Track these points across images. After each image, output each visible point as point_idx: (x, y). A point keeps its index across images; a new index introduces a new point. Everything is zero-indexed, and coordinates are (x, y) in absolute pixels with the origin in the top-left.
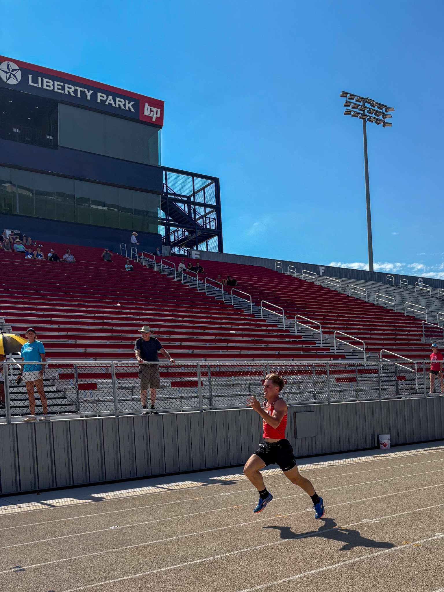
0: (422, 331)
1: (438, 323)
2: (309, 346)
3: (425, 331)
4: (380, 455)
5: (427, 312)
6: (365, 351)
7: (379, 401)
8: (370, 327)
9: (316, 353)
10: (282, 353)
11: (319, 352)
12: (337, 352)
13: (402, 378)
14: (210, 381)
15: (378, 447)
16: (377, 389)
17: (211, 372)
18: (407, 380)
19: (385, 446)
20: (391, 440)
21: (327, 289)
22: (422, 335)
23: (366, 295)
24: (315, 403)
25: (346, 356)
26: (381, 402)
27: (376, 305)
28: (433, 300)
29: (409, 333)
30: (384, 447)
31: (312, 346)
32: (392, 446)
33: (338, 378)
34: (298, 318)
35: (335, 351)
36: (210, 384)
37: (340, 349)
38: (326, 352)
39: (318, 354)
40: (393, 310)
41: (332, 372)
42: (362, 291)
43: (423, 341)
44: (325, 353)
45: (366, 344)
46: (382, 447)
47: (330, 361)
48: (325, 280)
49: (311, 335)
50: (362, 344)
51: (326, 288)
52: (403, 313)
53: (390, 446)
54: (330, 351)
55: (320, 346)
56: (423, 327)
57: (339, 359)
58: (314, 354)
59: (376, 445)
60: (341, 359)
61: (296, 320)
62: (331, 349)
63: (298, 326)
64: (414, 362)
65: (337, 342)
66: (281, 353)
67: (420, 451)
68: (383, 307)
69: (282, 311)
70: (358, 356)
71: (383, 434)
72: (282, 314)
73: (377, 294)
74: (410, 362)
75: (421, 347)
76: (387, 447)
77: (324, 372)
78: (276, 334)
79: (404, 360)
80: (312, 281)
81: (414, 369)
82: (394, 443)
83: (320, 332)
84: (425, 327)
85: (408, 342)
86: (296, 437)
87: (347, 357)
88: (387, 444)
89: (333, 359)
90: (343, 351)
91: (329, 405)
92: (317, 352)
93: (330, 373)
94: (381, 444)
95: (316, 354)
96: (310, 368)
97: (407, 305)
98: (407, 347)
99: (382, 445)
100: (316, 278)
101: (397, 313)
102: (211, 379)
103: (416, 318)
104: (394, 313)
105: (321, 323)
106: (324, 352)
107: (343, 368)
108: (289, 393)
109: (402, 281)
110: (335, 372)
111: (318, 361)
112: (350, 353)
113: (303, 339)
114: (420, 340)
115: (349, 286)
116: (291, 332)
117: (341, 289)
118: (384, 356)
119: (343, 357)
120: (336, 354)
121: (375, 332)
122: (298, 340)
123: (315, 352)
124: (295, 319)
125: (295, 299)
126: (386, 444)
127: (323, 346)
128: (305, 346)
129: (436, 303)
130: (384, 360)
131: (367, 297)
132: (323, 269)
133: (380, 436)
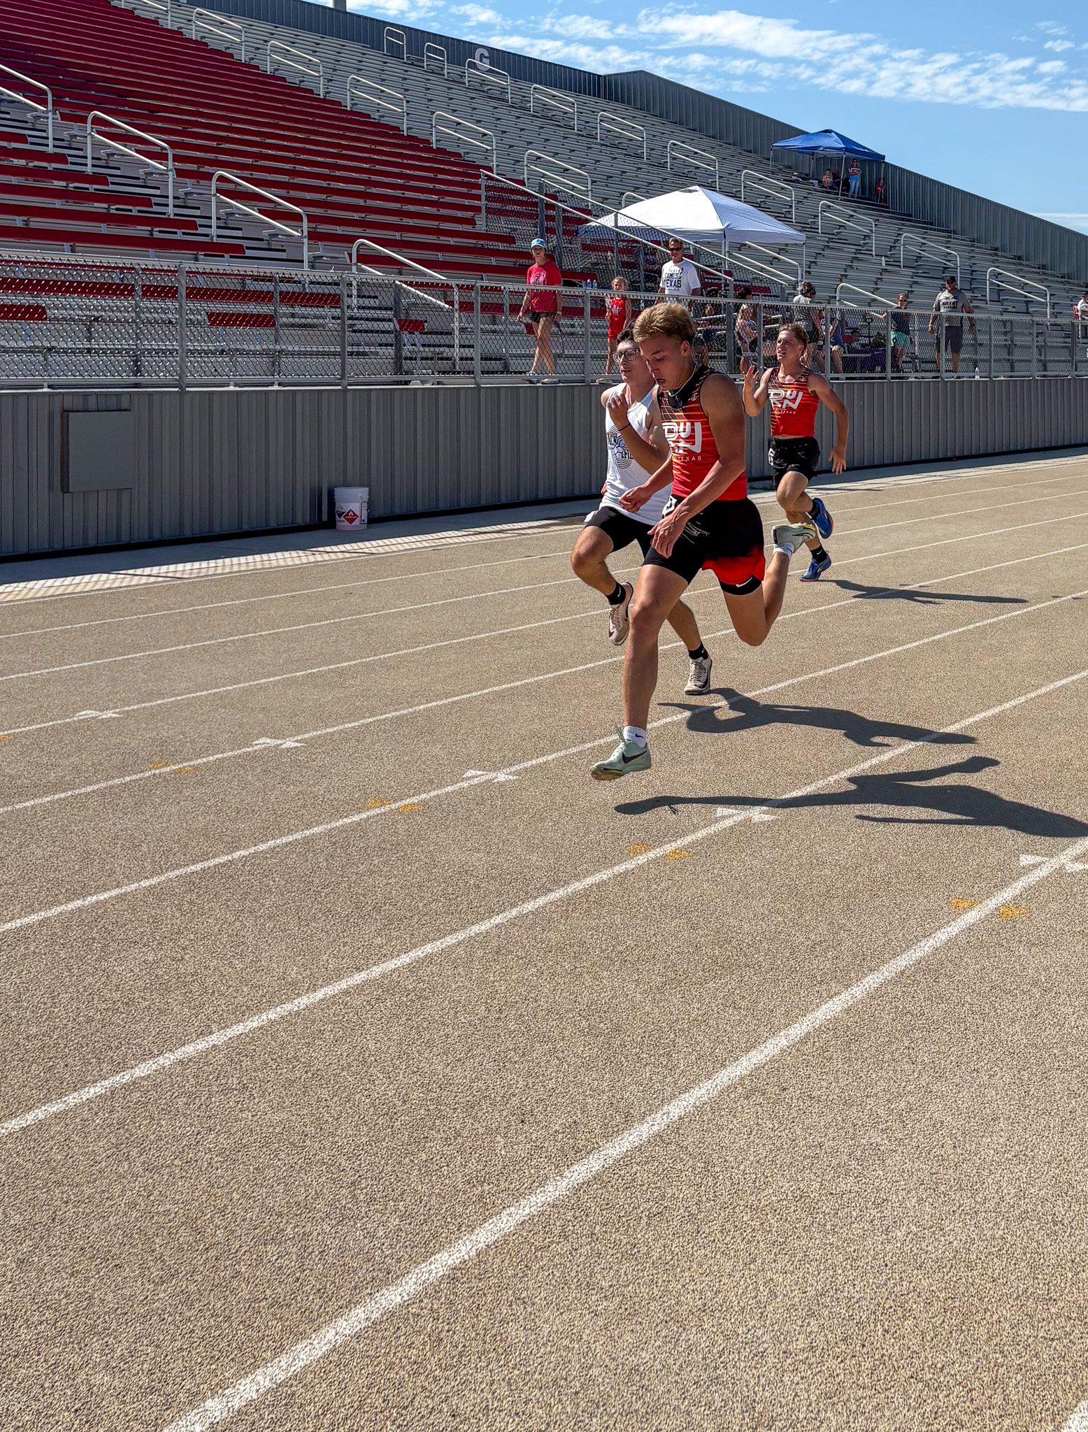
0: (478, 198)
1: (526, 181)
2: (131, 211)
3: (487, 198)
4: (333, 547)
5: (497, 146)
6: (306, 241)
7: (339, 388)
8: (326, 171)
9: (151, 231)
10: (37, 223)
11: (160, 232)
12: (219, 236)
13: (416, 326)
15: (331, 524)
16: (334, 354)
18: (426, 333)
19: (351, 521)
20: (370, 504)
21: (201, 45)
22: (477, 209)
23: (319, 77)
24: (136, 385)
25: (248, 248)
26: (345, 391)
27: (349, 109)
28: (517, 114)
29: (441, 200)
30: (347, 523)
31: (139, 211)
32: (373, 520)
33: (212, 314)
34: (97, 121)
35: (214, 231)
37: (230, 226)
38: (184, 233)
39: (157, 235)
40: (398, 129)
41: (195, 294)
42: (309, 64)
43: (481, 225)
44: (179, 235)
45: (311, 218)
46: (342, 523)
47: (196, 259)
48: (193, 18)
49: (138, 178)
50: (297, 217)
51: (196, 42)
52: (428, 142)
53: (366, 521)
54: (197, 229)
55: (164, 214)
56: (483, 187)
57: (223, 256)
58: (146, 234)
59: (325, 518)
60: (231, 257)
61: (92, 128)
62: (201, 226)
63: (96, 145)
64: (453, 283)
65: (221, 204)
66: (32, 225)
67: (452, 538)
68: (368, 116)
69: (46, 94)
70: (284, 251)
71: (347, 484)
72: (43, 102)
73: (353, 78)
74: (438, 282)
75: (475, 241)
76: (357, 522)
77: (170, 293)
78: (22, 162)
79: (425, 274)
80: (152, 16)
81: (451, 303)
82: (380, 512)
83: (167, 170)
84: (488, 188)
85: (437, 223)
86: (65, 488)
87: (248, 253)
88: (358, 514)
89: (205, 255)
90: (239, 233)
91: (182, 393)
92: (155, 229)
93: (188, 296)
94: (340, 516)
95: (151, 234)
96: (129, 279)
97: (440, 118)
98: (435, 237)
99: (342, 518)
100: (167, 7)
101: (409, 138)
103: (466, 159)
104: (402, 137)
105: (173, 145)
106: (176, 233)
107: (234, 285)
108: (50, 349)
109: (430, 49)
110: (205, 294)
111: (156, 257)
112: (262, 240)
113: (111, 187)
114: (471, 222)
115: (269, 44)
116: (72, 163)
117: (243, 49)
118: (364, 259)
119: (236, 251)
120: (215, 240)
121: (342, 186)
122: (95, 190)
123: (149, 228)
124: (89, 125)
125: (92, 64)
126: (355, 515)
127: (175, 215)
128: (117, 209)
129: (525, 122)
130: (364, 271)
131: (321, 82)
133: (337, 490)
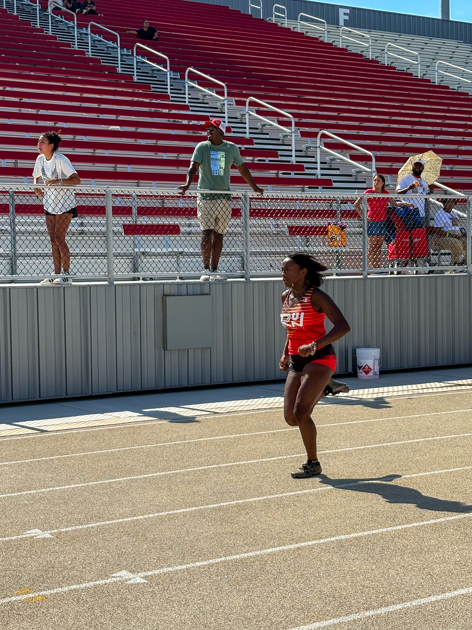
2: (264, 161)
7: (361, 277)
8: (409, 127)
9: (277, 174)
11: (283, 174)
12: (322, 175)
14: (13, 224)
15: (354, 375)
17: (16, 205)
19: (367, 372)
20: (383, 360)
21: (344, 51)
23: (418, 64)
25: (334, 182)
26: (365, 279)
27: (435, 84)
30: (364, 374)
31: (270, 161)
32: (383, 372)
33: (292, 227)
34: (252, 104)
35: (319, 172)
36: (14, 229)
37: (333, 167)
38: (295, 174)
39: (281, 176)
42: (411, 56)
44: (293, 175)
46: (361, 374)
47: (303, 191)
48: (340, 34)
49: (279, 140)
51: (343, 49)
53: (378, 373)
54: (304, 171)
55: (289, 162)
57: (318, 188)
58: (274, 176)
59: (350, 370)
60: (323, 188)
61: (249, 108)
62: (307, 168)
63: (252, 119)
68: (448, 88)
69: (223, 88)
71: (367, 346)
72: (222, 94)
73: (440, 63)
74: (459, 198)
76: (371, 374)
79: (452, 194)
80: (317, 36)
82: (392, 366)
83: (291, 133)
86: (165, 348)
87: (335, 185)
88: (372, 367)
89: (309, 188)
90: (338, 172)
91: (247, 282)
92: (280, 172)
94: (360, 368)
95: (278, 176)
99: (361, 371)
100: (325, 28)
102: (16, 220)
105: (294, 115)
106: (290, 174)
112: (351, 176)
113: (255, 146)
115: (387, 46)
117: (370, 51)
119: (326, 184)
120: (319, 177)
121: (418, 136)
123: (276, 172)
124: (247, 107)
126: (369, 368)
127: (297, 162)
128: (259, 160)
131: (419, 68)
132: (345, 14)
133: (358, 350)
